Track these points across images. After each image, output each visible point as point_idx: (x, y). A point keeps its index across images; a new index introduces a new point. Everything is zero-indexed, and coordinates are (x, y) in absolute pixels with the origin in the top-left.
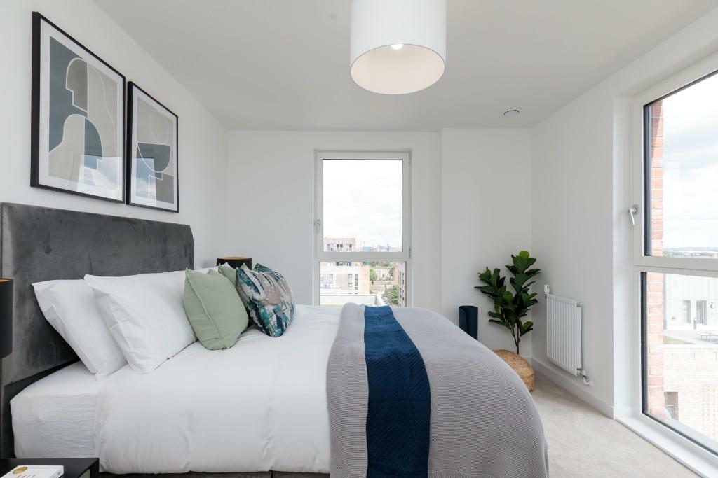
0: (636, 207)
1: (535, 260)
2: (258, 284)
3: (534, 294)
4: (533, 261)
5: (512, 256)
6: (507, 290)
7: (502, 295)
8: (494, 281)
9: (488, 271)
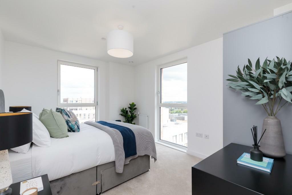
0: (159, 92)
1: (136, 105)
2: (69, 115)
3: (136, 115)
4: (135, 105)
5: (130, 104)
6: (129, 114)
7: (127, 116)
8: (125, 112)
9: (123, 109)
